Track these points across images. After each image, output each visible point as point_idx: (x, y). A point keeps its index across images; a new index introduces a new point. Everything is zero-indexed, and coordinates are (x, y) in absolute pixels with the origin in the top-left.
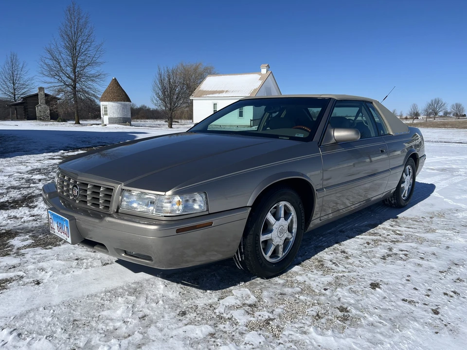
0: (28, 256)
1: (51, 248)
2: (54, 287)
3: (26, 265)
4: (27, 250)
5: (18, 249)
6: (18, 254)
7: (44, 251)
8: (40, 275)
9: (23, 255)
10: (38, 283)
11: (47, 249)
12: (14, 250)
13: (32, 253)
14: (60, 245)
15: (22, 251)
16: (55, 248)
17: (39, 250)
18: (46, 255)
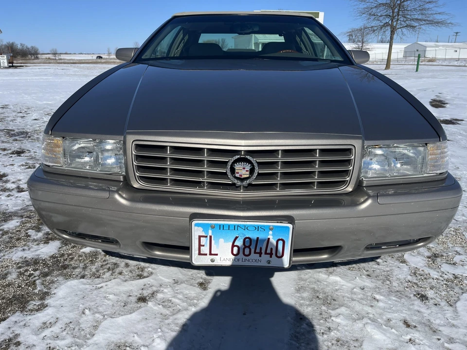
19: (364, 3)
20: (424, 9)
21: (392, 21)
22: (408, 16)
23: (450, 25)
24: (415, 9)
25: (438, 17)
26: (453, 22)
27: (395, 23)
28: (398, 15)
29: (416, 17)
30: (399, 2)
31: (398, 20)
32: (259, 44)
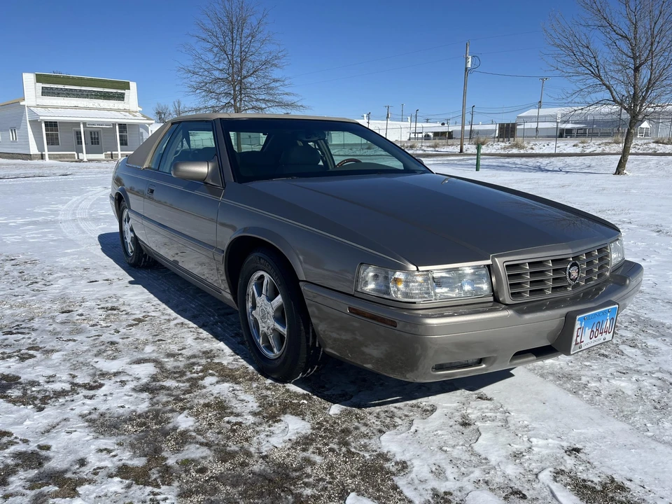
19: (197, 76)
20: (272, 89)
21: (235, 101)
22: (252, 96)
23: (301, 108)
24: (259, 88)
25: (286, 99)
26: (304, 105)
27: (238, 104)
28: (241, 94)
29: (263, 97)
30: (239, 78)
31: (241, 100)
32: (40, 122)
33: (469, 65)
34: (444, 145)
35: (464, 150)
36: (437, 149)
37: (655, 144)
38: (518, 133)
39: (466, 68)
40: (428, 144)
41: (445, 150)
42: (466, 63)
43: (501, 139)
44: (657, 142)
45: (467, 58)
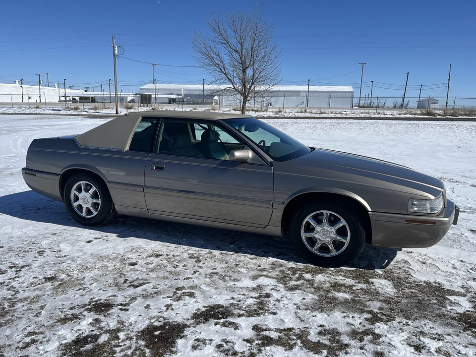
0: (460, 283)
1: (435, 283)
2: (454, 256)
3: (465, 277)
4: (457, 290)
5: (465, 296)
6: (467, 289)
7: (444, 282)
8: (458, 264)
9: (463, 287)
10: (462, 261)
11: (439, 284)
12: (469, 295)
13: (455, 284)
14: (425, 282)
15: (463, 291)
16: (432, 281)
17: (447, 286)
18: (444, 277)
33: (116, 52)
34: (102, 108)
35: (119, 112)
36: (97, 111)
37: (234, 111)
38: (153, 100)
39: (114, 54)
40: (90, 107)
41: (104, 112)
42: (114, 51)
43: (142, 105)
44: (234, 110)
45: (114, 47)
